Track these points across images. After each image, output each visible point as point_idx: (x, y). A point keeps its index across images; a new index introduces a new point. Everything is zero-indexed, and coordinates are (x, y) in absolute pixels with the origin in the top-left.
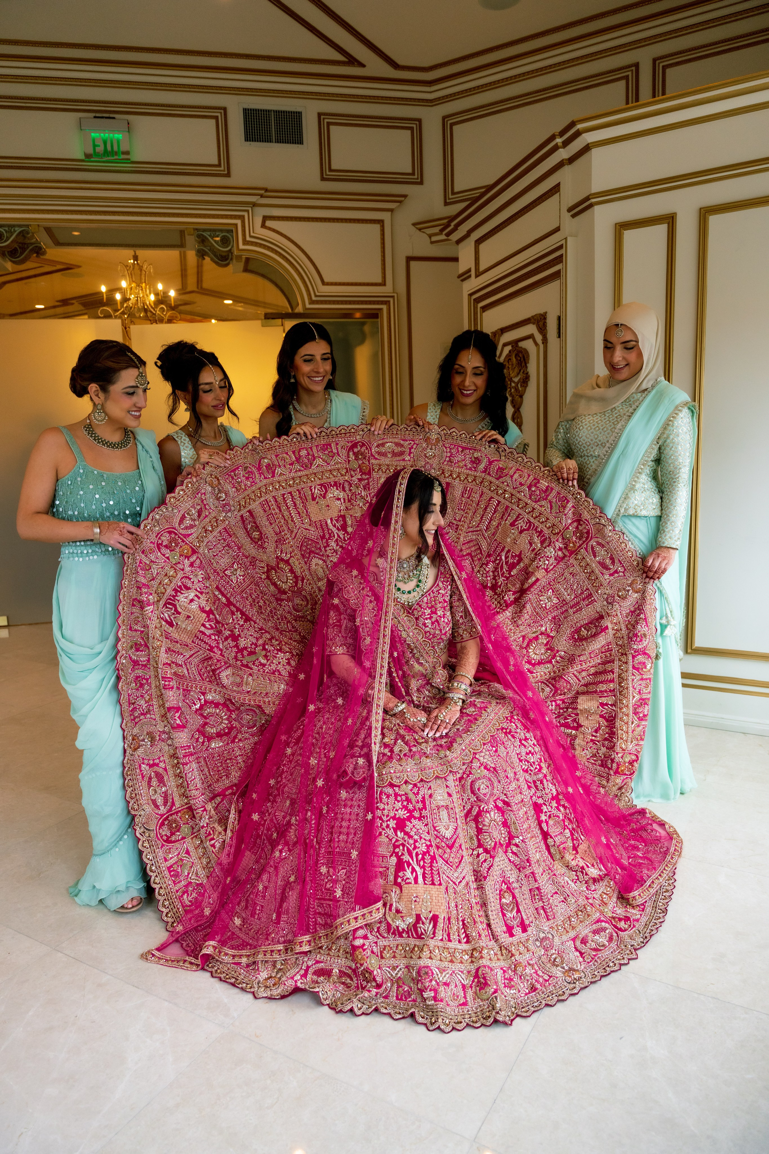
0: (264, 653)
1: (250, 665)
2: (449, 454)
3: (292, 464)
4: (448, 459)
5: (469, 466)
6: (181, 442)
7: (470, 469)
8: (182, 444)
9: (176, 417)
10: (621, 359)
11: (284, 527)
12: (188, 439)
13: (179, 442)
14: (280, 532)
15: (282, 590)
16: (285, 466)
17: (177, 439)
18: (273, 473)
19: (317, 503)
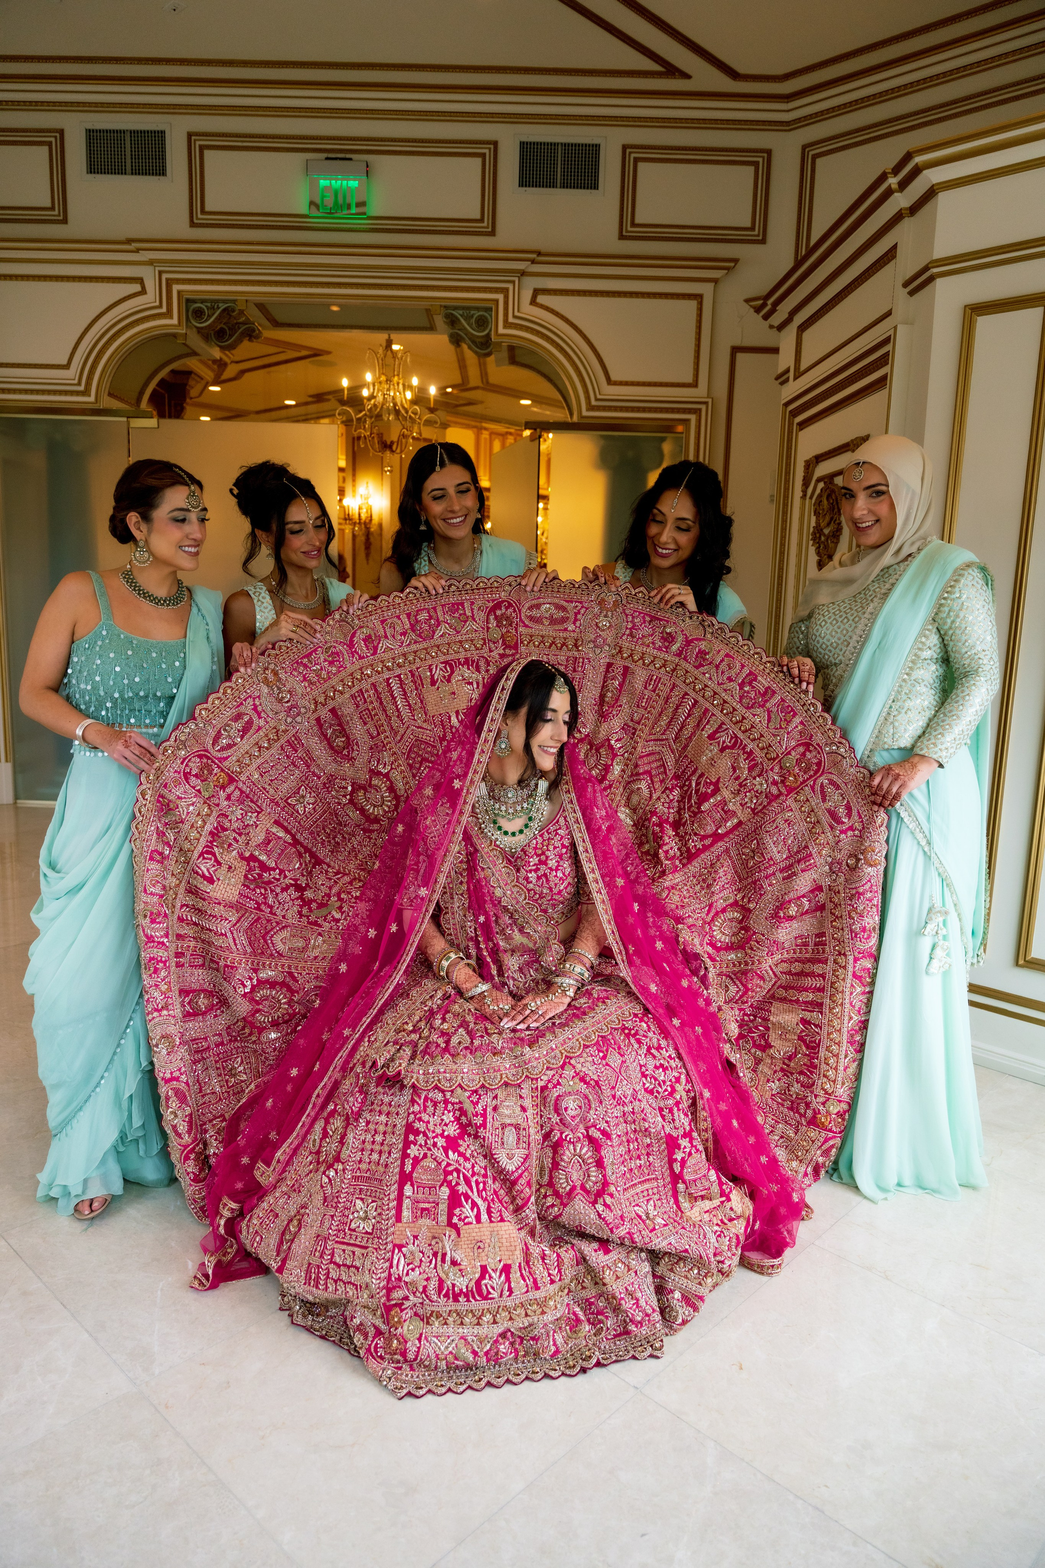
0: (339, 904)
1: (320, 921)
2: (630, 625)
3: (404, 634)
4: (628, 632)
5: (659, 644)
6: (259, 600)
7: (660, 649)
8: (260, 603)
9: (253, 565)
10: (865, 512)
11: (386, 728)
12: (268, 598)
13: (255, 601)
14: (378, 734)
15: (372, 817)
16: (393, 636)
17: (253, 596)
18: (375, 649)
19: (438, 689)
